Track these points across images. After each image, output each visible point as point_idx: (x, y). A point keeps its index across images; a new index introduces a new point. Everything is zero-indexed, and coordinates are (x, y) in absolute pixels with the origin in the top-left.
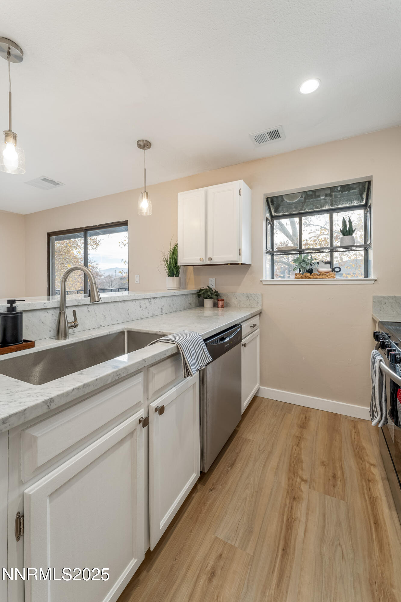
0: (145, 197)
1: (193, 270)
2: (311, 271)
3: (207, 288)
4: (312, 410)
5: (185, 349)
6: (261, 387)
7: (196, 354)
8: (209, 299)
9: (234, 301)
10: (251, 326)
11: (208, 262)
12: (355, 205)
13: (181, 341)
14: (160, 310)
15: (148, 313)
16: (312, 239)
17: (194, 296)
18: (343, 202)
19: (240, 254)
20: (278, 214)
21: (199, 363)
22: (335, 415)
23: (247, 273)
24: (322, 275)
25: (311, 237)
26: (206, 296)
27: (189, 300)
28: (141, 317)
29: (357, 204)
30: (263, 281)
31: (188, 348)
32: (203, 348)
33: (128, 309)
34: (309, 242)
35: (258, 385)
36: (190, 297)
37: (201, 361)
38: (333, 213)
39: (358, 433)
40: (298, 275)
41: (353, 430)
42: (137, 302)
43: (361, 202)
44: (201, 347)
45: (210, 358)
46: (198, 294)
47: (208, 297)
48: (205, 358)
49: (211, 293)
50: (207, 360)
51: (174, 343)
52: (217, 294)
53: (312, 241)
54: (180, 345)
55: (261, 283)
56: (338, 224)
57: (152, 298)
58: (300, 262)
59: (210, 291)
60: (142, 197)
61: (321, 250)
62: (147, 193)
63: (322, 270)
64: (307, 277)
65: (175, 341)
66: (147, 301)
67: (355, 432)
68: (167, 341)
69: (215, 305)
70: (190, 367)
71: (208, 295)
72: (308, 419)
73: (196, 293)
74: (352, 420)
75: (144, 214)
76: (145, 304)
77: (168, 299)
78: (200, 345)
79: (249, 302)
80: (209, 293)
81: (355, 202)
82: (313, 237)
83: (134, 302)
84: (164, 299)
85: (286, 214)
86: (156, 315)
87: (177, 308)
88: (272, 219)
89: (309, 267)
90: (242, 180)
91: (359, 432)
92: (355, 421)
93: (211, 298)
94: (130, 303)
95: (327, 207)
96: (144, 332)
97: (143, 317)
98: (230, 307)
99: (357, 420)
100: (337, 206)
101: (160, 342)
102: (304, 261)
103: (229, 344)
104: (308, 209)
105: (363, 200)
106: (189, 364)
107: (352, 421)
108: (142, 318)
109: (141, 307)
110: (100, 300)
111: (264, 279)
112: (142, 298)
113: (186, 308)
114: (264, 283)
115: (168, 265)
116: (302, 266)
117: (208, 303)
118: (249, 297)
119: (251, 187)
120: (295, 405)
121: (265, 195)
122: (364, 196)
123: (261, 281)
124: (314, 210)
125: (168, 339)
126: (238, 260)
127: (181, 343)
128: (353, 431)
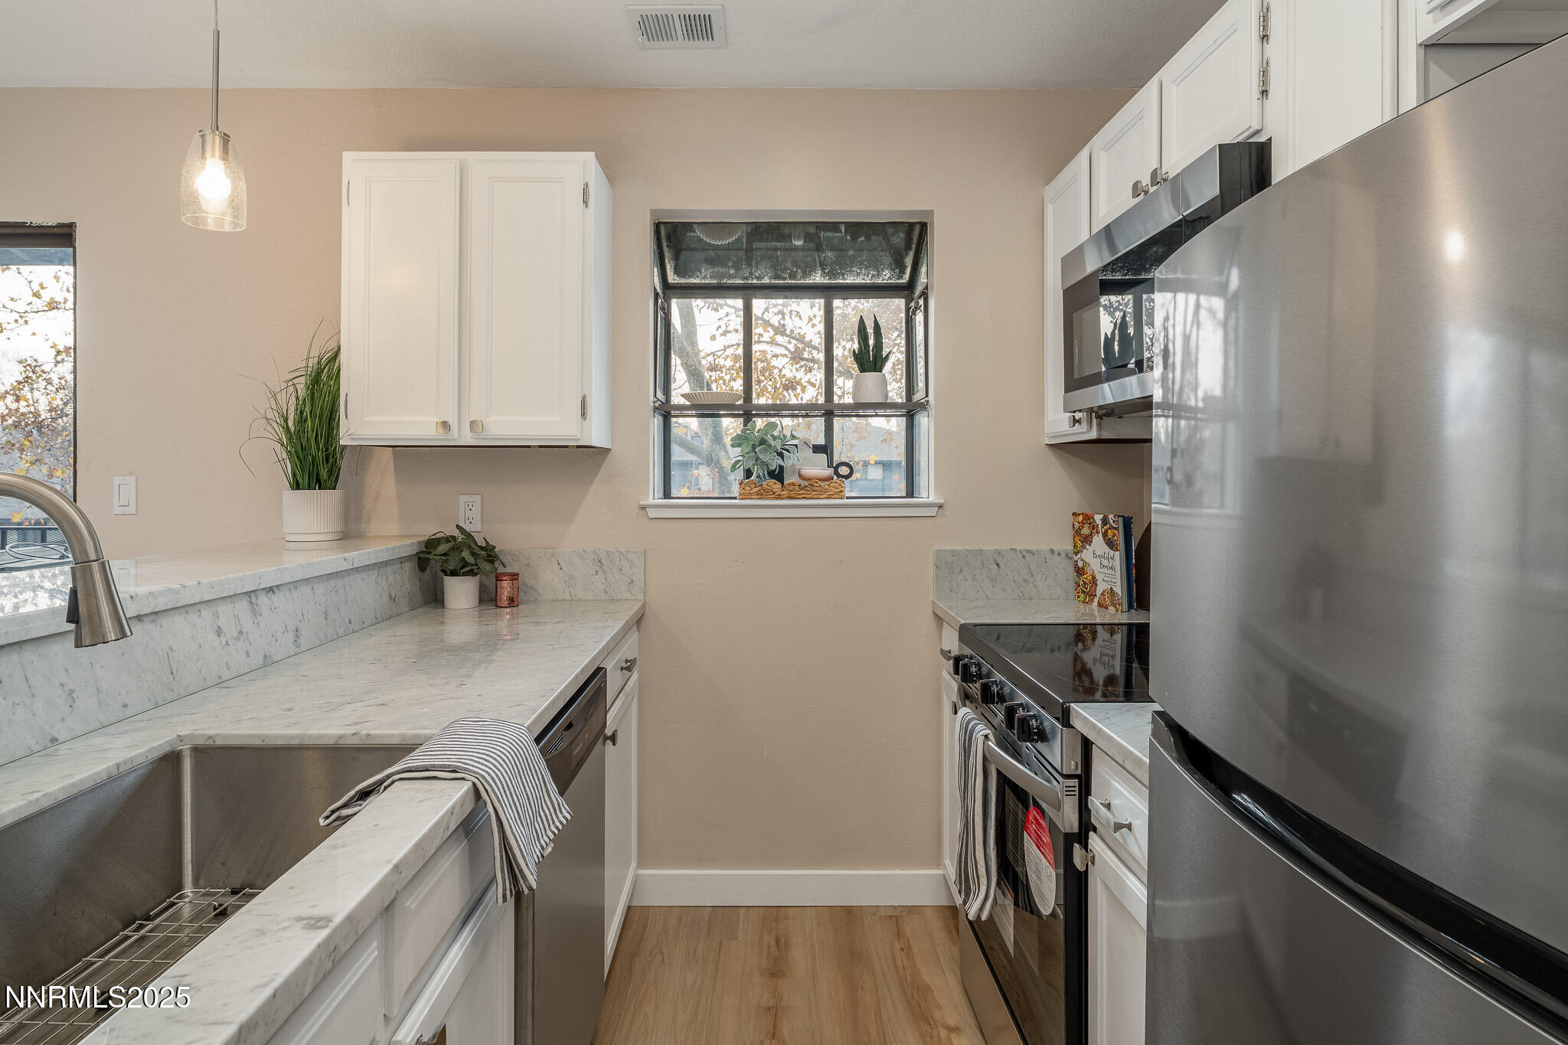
0: (218, 152)
1: (392, 463)
2: (778, 475)
3: (456, 533)
4: (791, 910)
5: (500, 793)
6: (640, 872)
7: (530, 805)
8: (465, 574)
9: (548, 579)
10: (622, 669)
11: (467, 438)
12: (886, 281)
13: (483, 764)
14: (291, 636)
15: (248, 654)
16: (730, 351)
17: (408, 566)
18: (859, 271)
19: (583, 414)
20: (683, 281)
21: (538, 837)
22: (849, 910)
23: (598, 478)
24: (810, 487)
25: (729, 347)
26: (451, 567)
27: (390, 585)
28: (220, 677)
29: (890, 281)
30: (650, 506)
31: (508, 787)
32: (542, 775)
33: (171, 649)
34: (721, 361)
35: (633, 865)
36: (395, 573)
37: (542, 829)
38: (833, 298)
39: (907, 949)
40: (748, 488)
41: (897, 944)
42: (206, 613)
43: (900, 277)
44: (537, 775)
45: (565, 808)
46: (419, 558)
47: (462, 568)
48: (551, 815)
49: (473, 554)
50: (557, 817)
51: (463, 779)
52: (490, 554)
53: (729, 359)
54: (486, 780)
55: (643, 512)
56: (798, 313)
57: (263, 589)
58: (754, 447)
59: (470, 547)
60: (203, 153)
61: (806, 411)
62: (226, 139)
63: (810, 471)
64: (774, 493)
65: (466, 769)
66: (242, 605)
67: (902, 949)
68: (427, 774)
69: (488, 598)
70: (523, 857)
71: (464, 559)
72: (786, 942)
73: (414, 553)
74: (890, 914)
75: (211, 228)
76: (237, 617)
77: (321, 588)
78: (534, 767)
79: (604, 581)
80: (466, 554)
81: (885, 275)
82: (733, 345)
83: (193, 617)
84: (306, 590)
85: (707, 281)
86: (276, 658)
87: (350, 622)
88: (664, 293)
89: (775, 463)
90: (593, 153)
91: (910, 947)
92: (896, 916)
93: (471, 573)
94: (177, 622)
95: (818, 278)
96: (281, 742)
97: (226, 675)
98: (536, 601)
99: (901, 912)
100: (844, 279)
101: (401, 779)
102: (763, 442)
103: (581, 745)
104: (770, 278)
105: (904, 273)
106: (519, 846)
107: (890, 916)
108: (223, 679)
109: (219, 636)
110: (129, 634)
111: (651, 501)
112: (225, 595)
113: (380, 619)
114: (652, 513)
115: (290, 439)
116: (757, 459)
117: (461, 592)
118: (602, 564)
119: (611, 179)
120: (742, 910)
121: (653, 212)
122: (909, 261)
123: (643, 508)
124: (786, 281)
125: (433, 766)
126: (579, 437)
127: (487, 772)
128: (898, 946)
